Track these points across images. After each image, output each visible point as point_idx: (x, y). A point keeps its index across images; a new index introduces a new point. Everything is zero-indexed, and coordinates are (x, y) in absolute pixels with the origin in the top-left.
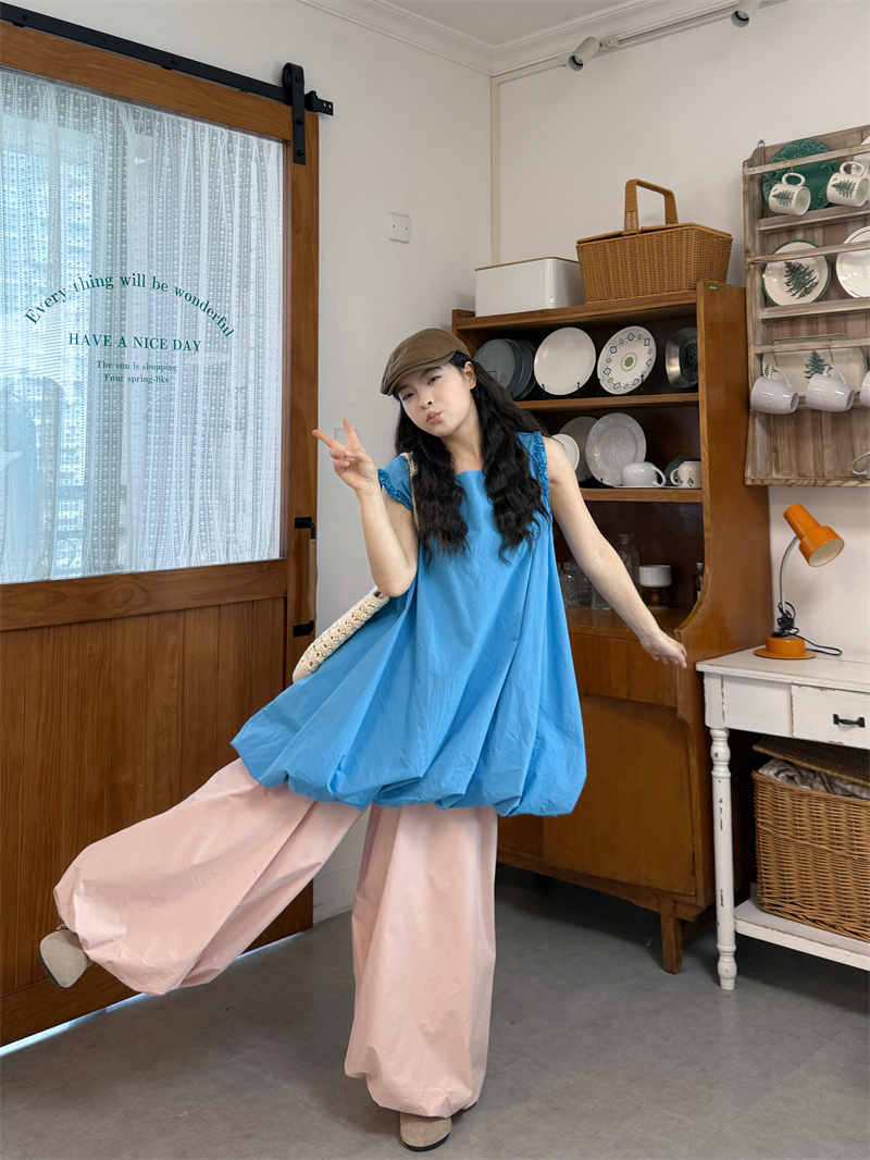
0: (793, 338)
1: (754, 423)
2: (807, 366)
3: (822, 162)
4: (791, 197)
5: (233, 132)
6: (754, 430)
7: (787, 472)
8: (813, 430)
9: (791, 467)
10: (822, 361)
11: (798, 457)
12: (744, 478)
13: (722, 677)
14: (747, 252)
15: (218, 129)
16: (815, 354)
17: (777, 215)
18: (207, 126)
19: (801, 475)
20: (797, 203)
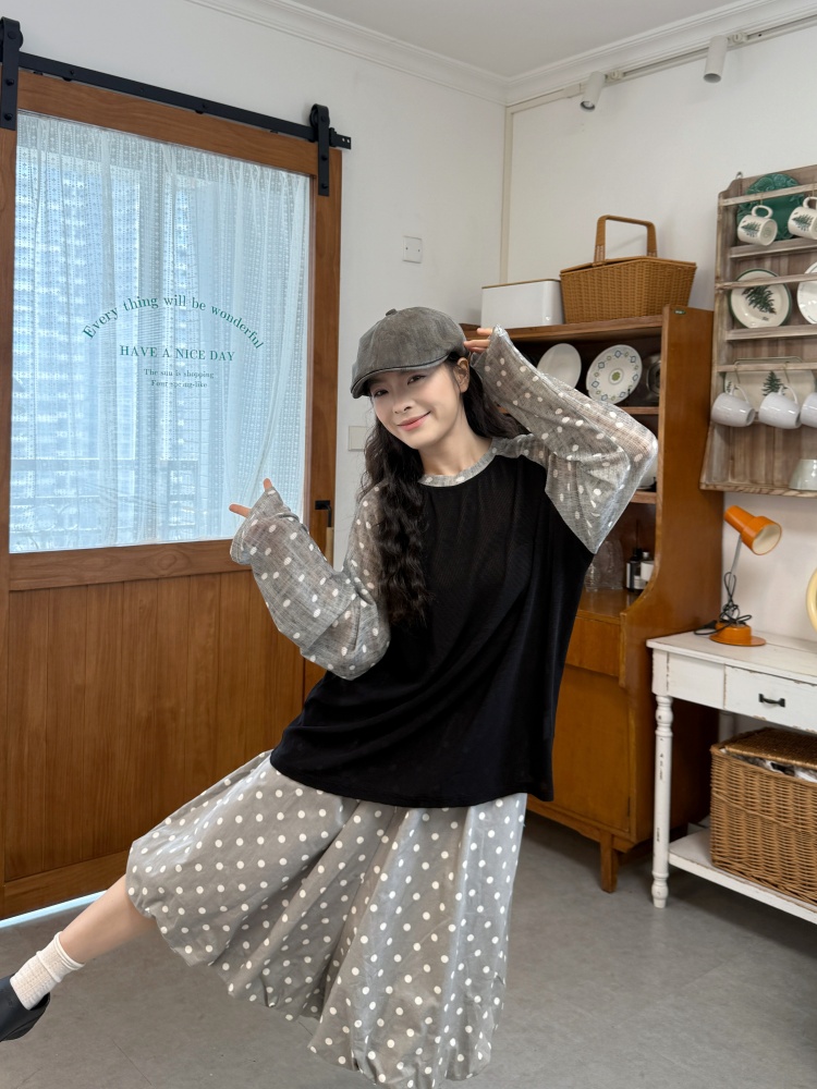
0: (756, 358)
1: (713, 435)
2: (764, 384)
3: (790, 196)
4: (758, 228)
5: (264, 169)
6: (712, 440)
7: (741, 477)
8: (767, 442)
9: (745, 473)
10: (778, 380)
11: (752, 465)
12: (699, 484)
13: (668, 654)
14: (718, 278)
15: (250, 166)
16: (772, 374)
17: (748, 244)
18: (241, 163)
19: (754, 482)
20: (763, 234)
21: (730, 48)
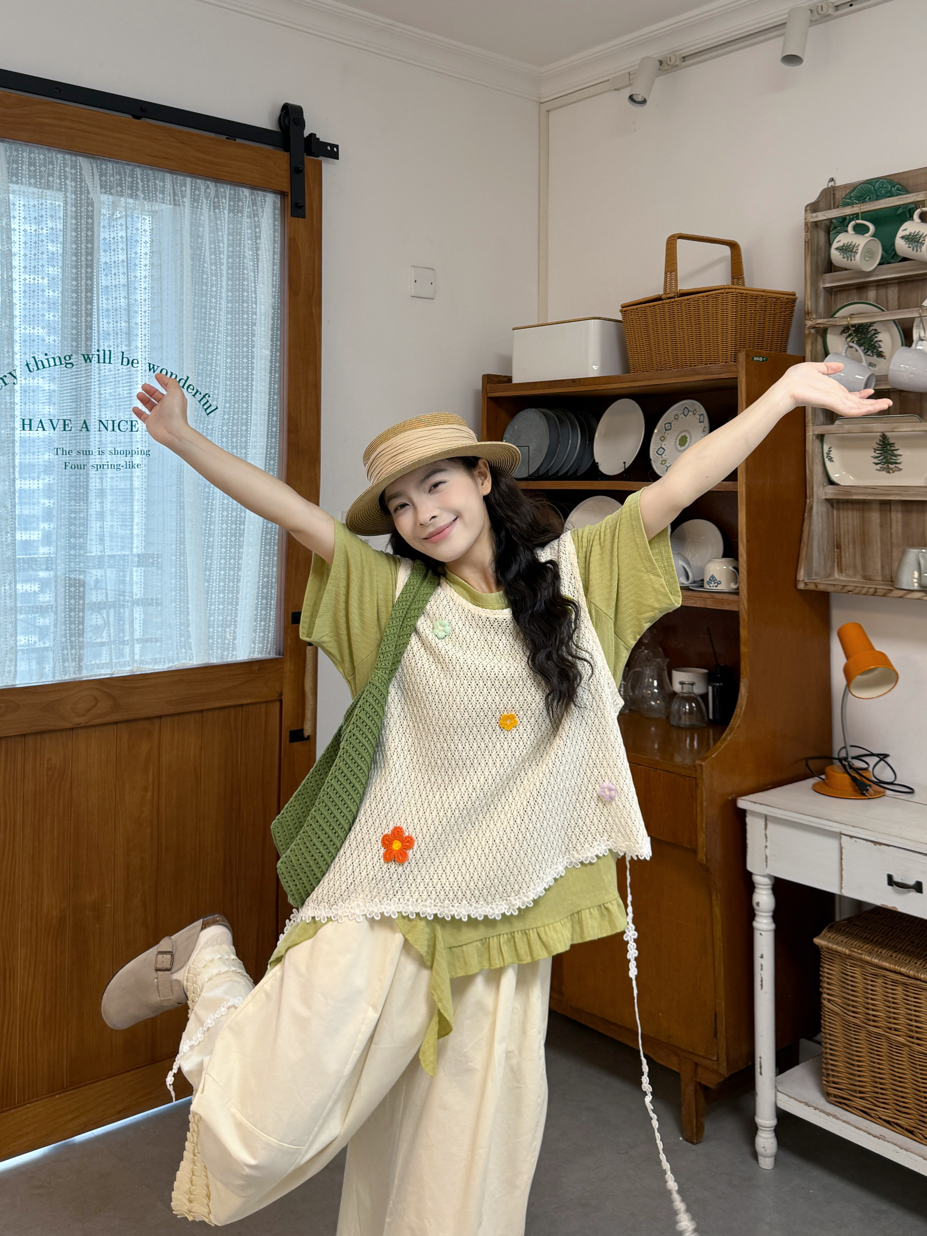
2: (875, 450)
3: (897, 207)
4: (857, 249)
5: (218, 184)
7: (850, 572)
8: (883, 526)
9: (855, 567)
10: (892, 445)
11: (863, 556)
12: (796, 581)
13: (766, 817)
14: (808, 313)
15: (200, 183)
16: (884, 437)
17: (846, 269)
18: (188, 180)
19: (867, 578)
20: (863, 256)
21: (813, 23)
